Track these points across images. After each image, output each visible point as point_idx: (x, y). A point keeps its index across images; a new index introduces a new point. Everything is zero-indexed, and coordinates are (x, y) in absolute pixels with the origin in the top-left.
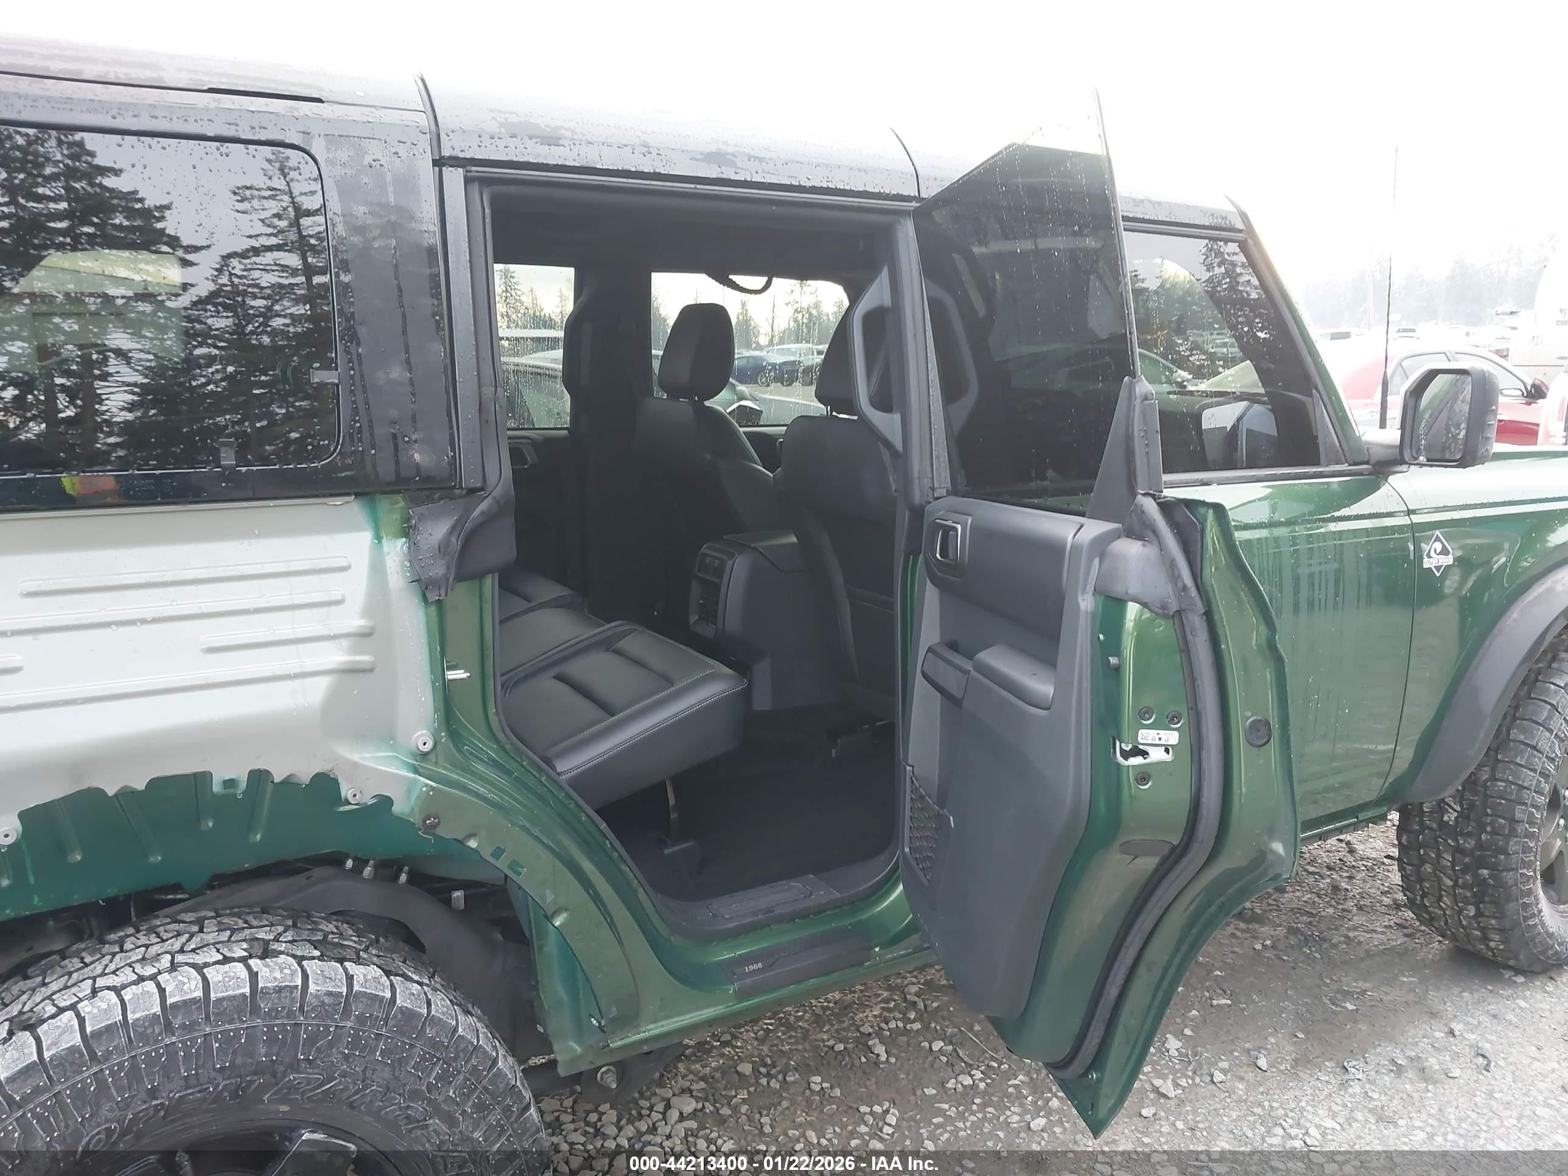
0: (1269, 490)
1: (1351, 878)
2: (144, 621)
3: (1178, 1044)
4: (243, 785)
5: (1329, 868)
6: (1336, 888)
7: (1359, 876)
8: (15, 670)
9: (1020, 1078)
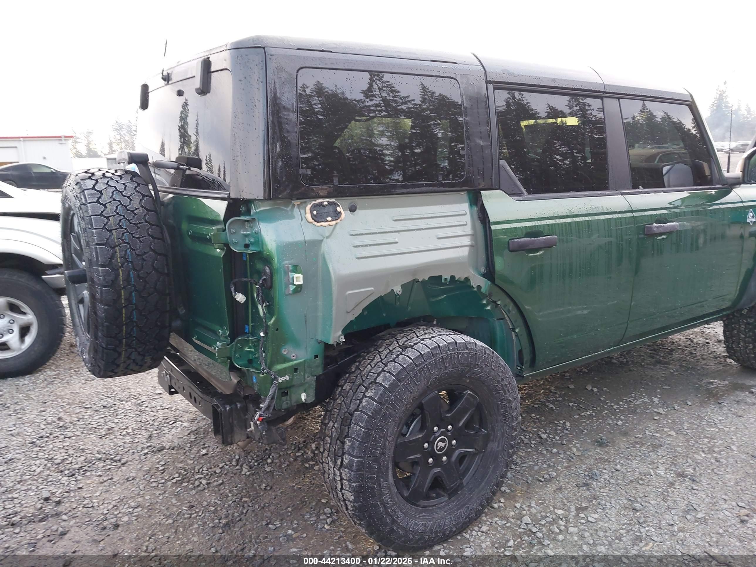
0: (689, 194)
1: (695, 350)
2: (422, 229)
3: (658, 399)
4: (449, 280)
5: (686, 347)
6: (691, 353)
7: (698, 349)
8: (397, 243)
9: (606, 412)
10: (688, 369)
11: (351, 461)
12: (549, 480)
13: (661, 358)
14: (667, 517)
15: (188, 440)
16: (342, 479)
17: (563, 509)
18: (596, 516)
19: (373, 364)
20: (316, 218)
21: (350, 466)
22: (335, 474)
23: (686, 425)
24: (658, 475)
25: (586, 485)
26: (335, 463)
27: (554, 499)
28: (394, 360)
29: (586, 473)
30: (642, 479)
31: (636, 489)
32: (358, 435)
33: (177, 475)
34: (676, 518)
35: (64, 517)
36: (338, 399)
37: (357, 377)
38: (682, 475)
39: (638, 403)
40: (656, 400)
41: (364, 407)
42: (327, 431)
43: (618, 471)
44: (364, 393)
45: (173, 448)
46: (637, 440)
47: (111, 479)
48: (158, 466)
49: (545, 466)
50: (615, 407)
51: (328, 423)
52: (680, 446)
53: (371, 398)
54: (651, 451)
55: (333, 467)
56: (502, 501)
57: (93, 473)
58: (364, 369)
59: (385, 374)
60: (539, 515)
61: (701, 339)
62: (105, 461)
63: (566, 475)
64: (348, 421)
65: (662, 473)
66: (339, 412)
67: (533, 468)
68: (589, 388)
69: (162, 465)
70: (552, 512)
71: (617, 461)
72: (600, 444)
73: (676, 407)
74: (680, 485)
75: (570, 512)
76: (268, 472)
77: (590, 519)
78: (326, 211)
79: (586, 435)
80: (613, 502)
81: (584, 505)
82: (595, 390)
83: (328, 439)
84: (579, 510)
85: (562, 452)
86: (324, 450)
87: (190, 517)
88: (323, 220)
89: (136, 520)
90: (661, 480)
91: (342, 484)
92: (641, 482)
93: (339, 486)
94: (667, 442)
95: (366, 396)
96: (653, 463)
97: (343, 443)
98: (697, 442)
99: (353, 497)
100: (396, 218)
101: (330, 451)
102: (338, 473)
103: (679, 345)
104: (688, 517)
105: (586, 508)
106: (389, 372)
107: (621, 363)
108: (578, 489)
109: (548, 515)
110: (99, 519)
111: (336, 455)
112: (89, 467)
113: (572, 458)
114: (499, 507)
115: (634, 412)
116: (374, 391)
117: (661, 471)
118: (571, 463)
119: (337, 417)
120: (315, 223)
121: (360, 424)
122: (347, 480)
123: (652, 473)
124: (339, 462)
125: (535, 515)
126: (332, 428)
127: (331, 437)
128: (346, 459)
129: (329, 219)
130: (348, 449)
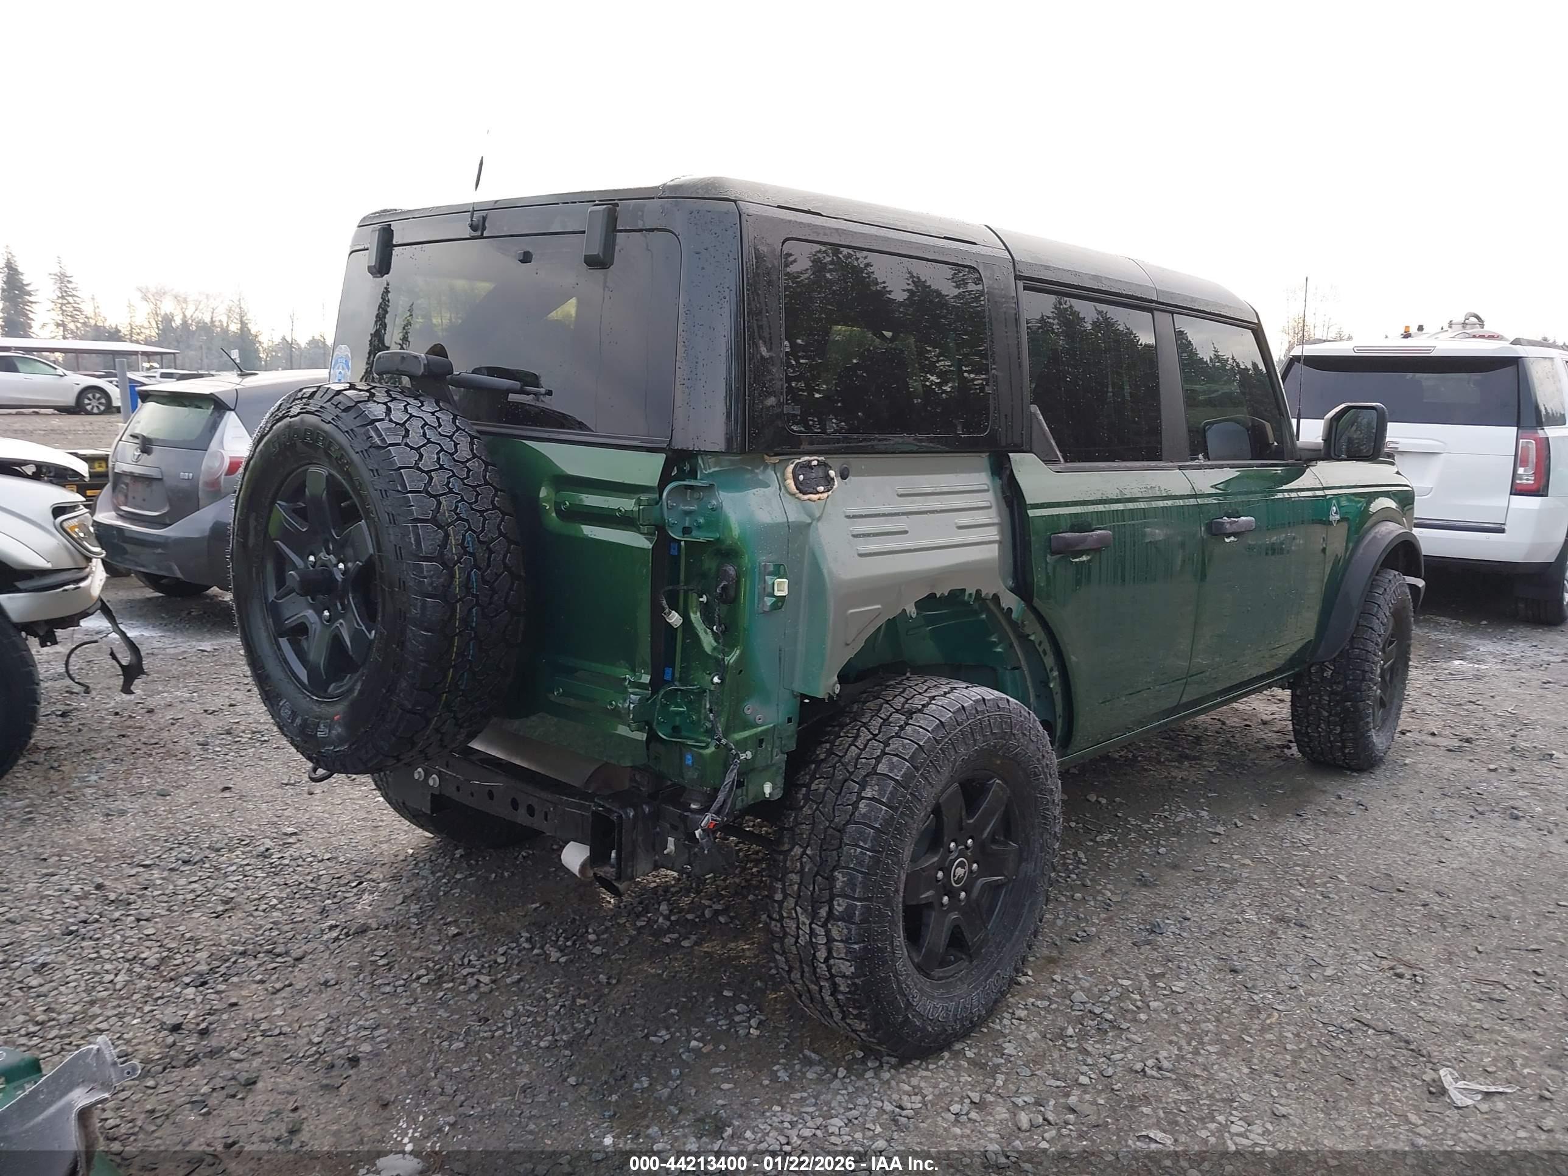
1: (1233, 737)
2: (936, 512)
6: (1229, 742)
7: (1237, 736)
8: (906, 532)
9: (1133, 835)
10: (1234, 766)
11: (850, 909)
12: (1088, 938)
13: (1187, 751)
14: (1283, 977)
15: (408, 912)
16: (830, 940)
17: (1128, 979)
18: (1182, 984)
19: (860, 743)
20: (802, 488)
21: (847, 917)
22: (812, 933)
23: (1263, 849)
24: (1248, 921)
25: (1149, 943)
26: (814, 916)
27: (1109, 965)
28: (898, 735)
29: (1142, 927)
30: (1226, 929)
31: (1225, 943)
32: (860, 863)
33: (423, 972)
34: (1296, 977)
35: (234, 1054)
36: (804, 807)
37: (834, 767)
38: (1282, 920)
39: (1178, 819)
40: (1204, 813)
41: (864, 815)
42: (788, 864)
43: (1188, 919)
44: (859, 793)
45: (386, 927)
46: (1198, 874)
47: (290, 985)
48: (373, 958)
49: (1072, 919)
50: (1146, 826)
51: (791, 850)
52: (1264, 880)
53: (873, 799)
54: (1225, 890)
55: (808, 922)
56: (1030, 973)
57: (244, 977)
58: (846, 753)
59: (890, 759)
60: (1096, 990)
61: (1236, 720)
62: (255, 957)
63: (1111, 931)
64: (836, 842)
65: (1254, 918)
66: (812, 829)
67: (1055, 923)
68: (1093, 798)
69: (382, 957)
70: (1115, 984)
71: (1181, 906)
72: (1144, 883)
73: (1240, 824)
74: (1285, 933)
75: (1141, 982)
76: (599, 956)
77: (1174, 988)
78: (814, 475)
79: (1115, 870)
80: (1198, 963)
81: (1157, 971)
82: (1104, 801)
83: (795, 877)
84: (1153, 978)
85: (1091, 898)
86: (786, 896)
87: (493, 1037)
88: (811, 490)
89: (388, 1048)
90: (1256, 929)
91: (830, 951)
92: (1228, 933)
93: (822, 954)
94: (1245, 875)
95: (863, 798)
96: (1236, 905)
97: (831, 879)
98: (1287, 872)
99: (852, 969)
100: (901, 491)
101: (799, 896)
102: (820, 931)
103: (1206, 730)
104: (1313, 975)
105: (1163, 975)
106: (897, 755)
107: (1127, 759)
108: (1139, 949)
109: (1109, 988)
110: (309, 1053)
111: (815, 904)
112: (228, 968)
113: (1109, 905)
114: (1028, 982)
115: (1177, 833)
116: (877, 788)
117: (1250, 915)
118: (1111, 914)
119: (810, 839)
120: (800, 495)
121: (861, 844)
122: (841, 941)
123: (1240, 919)
124: (823, 912)
125: (1089, 990)
126: (801, 857)
127: (801, 872)
128: (839, 905)
129: (821, 489)
130: (842, 888)
